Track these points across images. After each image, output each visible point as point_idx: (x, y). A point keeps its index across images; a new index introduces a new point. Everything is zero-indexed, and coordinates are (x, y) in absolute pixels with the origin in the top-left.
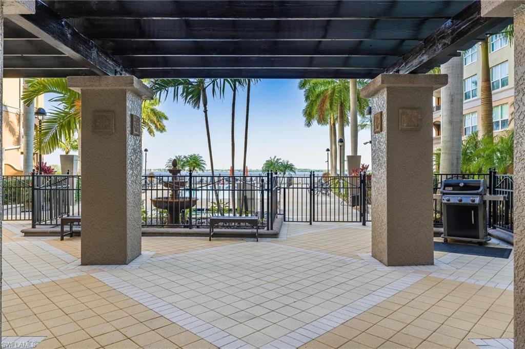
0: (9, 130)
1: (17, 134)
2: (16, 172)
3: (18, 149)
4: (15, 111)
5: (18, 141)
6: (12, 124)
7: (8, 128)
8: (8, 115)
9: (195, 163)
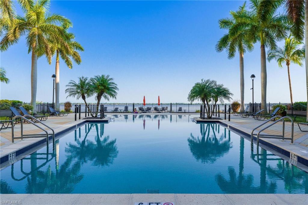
9: (102, 85)
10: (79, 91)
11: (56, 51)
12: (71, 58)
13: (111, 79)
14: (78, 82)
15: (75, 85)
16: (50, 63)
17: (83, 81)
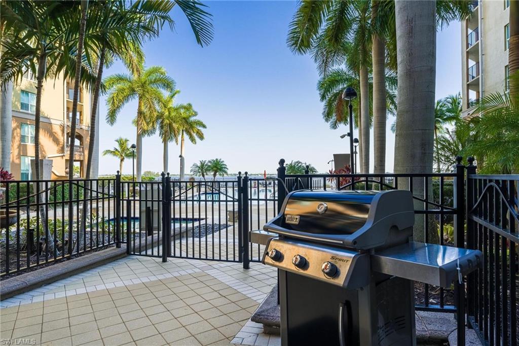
0: (53, 140)
1: (62, 143)
2: (57, 177)
3: (62, 156)
4: (59, 123)
5: (62, 150)
6: (56, 135)
7: (52, 139)
8: (51, 126)
9: (215, 167)
10: (200, 171)
11: (181, 131)
12: (195, 135)
13: (223, 161)
14: (199, 165)
15: (197, 166)
16: (177, 144)
17: (203, 163)
